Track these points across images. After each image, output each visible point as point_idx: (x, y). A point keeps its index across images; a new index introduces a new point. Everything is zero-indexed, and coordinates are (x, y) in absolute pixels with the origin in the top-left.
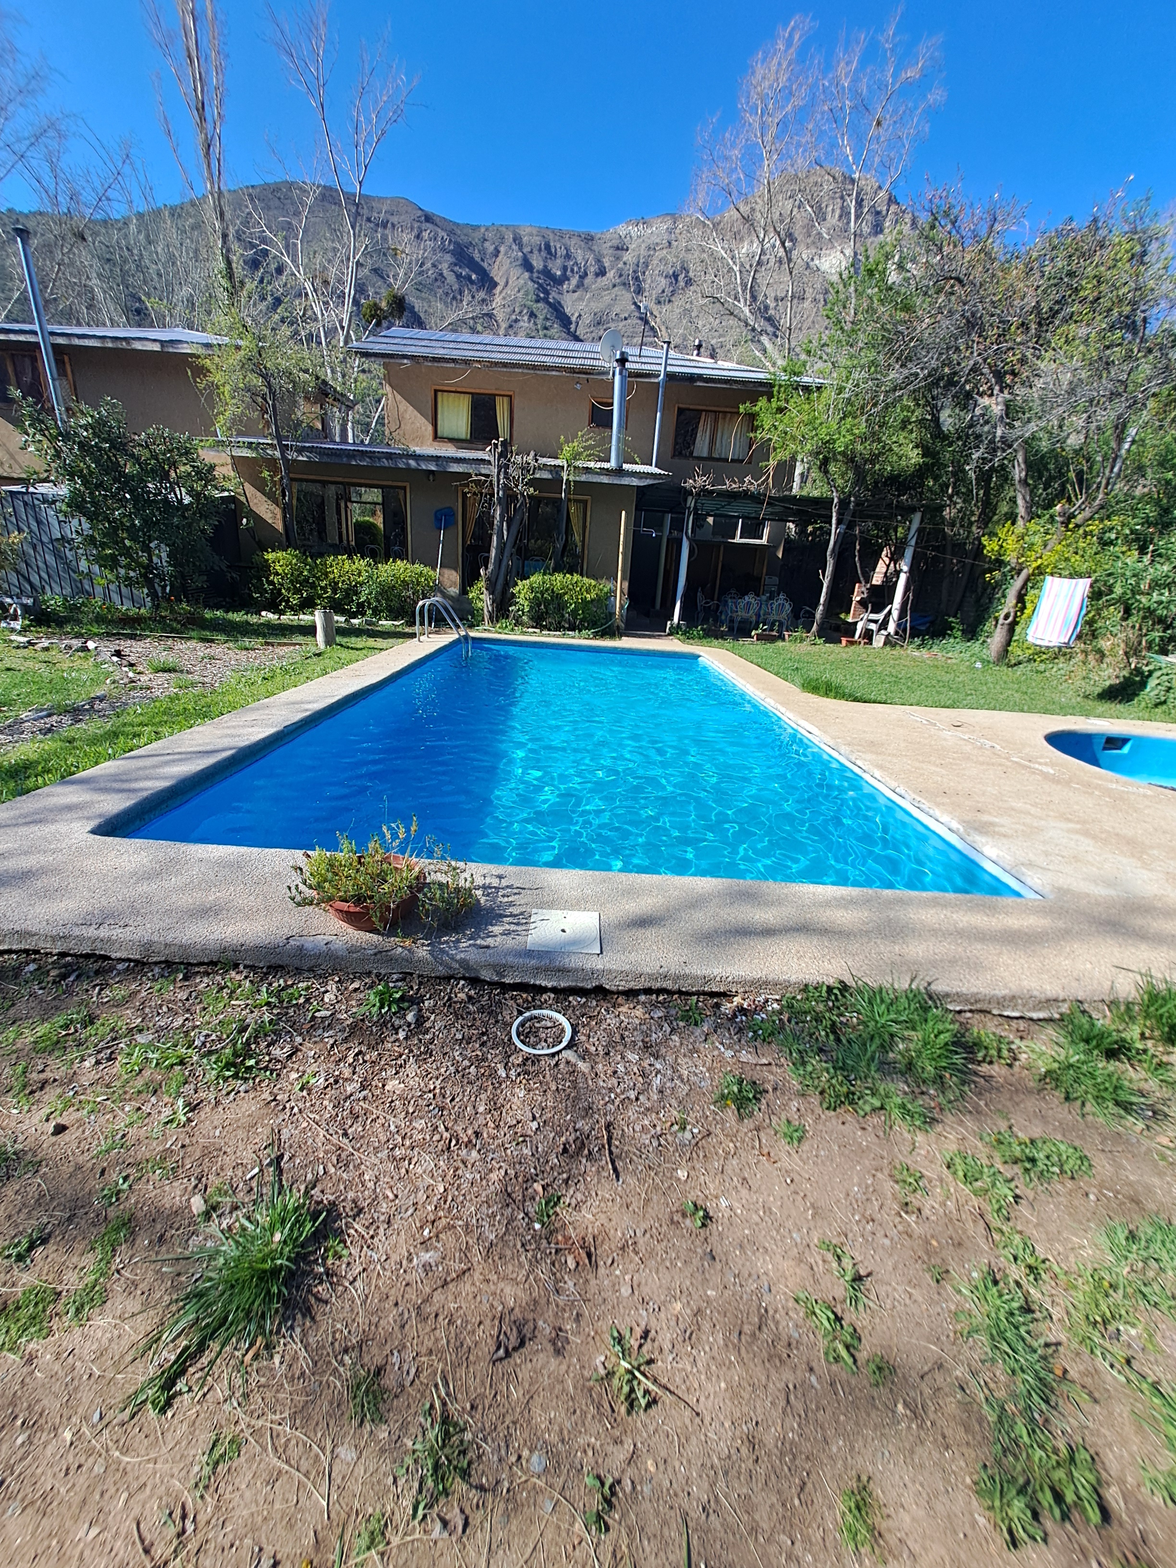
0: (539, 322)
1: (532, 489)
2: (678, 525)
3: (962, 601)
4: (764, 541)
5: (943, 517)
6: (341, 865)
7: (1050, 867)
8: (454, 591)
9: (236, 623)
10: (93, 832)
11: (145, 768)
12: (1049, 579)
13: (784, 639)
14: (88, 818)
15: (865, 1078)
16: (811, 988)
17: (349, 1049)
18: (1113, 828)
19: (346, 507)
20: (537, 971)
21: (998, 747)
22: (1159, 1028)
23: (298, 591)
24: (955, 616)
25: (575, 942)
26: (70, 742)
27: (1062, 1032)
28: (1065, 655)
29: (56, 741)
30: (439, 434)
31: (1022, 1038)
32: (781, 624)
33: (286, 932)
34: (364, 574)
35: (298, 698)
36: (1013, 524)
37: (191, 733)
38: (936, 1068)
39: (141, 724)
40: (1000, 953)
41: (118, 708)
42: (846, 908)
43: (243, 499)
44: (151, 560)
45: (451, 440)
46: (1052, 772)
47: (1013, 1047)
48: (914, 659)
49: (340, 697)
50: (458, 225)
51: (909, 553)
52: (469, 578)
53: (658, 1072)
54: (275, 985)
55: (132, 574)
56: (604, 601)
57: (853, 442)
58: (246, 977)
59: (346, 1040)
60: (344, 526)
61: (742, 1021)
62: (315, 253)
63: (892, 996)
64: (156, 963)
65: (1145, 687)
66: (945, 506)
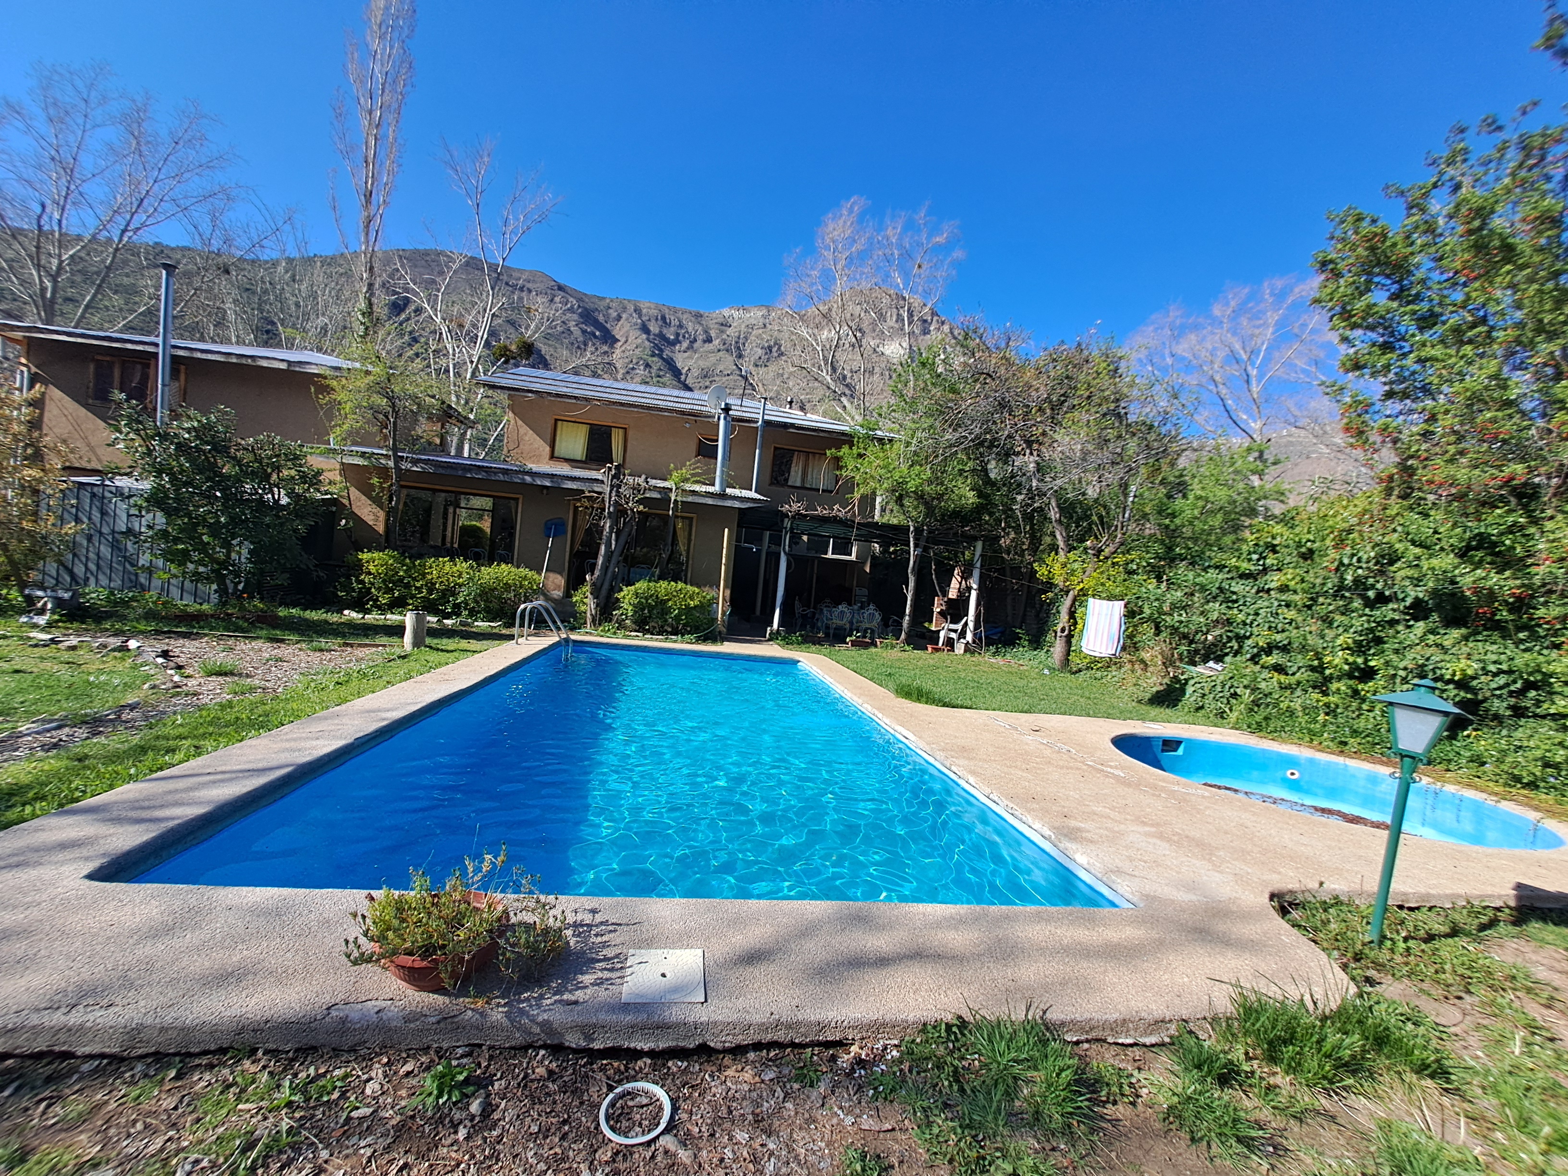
0: (654, 371)
1: (641, 507)
2: (776, 540)
3: (1024, 615)
4: (853, 557)
5: (1000, 546)
6: (410, 908)
7: (1136, 873)
8: (558, 594)
9: (313, 622)
10: (91, 877)
11: (176, 791)
12: (1091, 600)
13: (876, 646)
14: (87, 859)
15: (994, 1136)
16: (929, 1027)
17: (391, 1162)
18: (1183, 830)
19: (455, 513)
20: (633, 1029)
21: (1074, 751)
22: (1259, 1046)
23: (389, 591)
24: (1021, 628)
25: (678, 989)
26: (80, 760)
27: (1175, 1059)
28: (1115, 664)
29: (61, 759)
30: (556, 454)
31: (1139, 1069)
32: (873, 632)
33: (327, 1000)
34: (465, 576)
35: (376, 706)
36: (1057, 554)
37: (241, 748)
38: (1062, 1115)
39: (180, 737)
40: (1105, 971)
41: (154, 718)
42: (956, 929)
43: (345, 501)
44: (228, 556)
45: (567, 460)
46: (1123, 775)
47: (1134, 1080)
48: (991, 666)
49: (424, 704)
50: (586, 295)
51: (976, 573)
52: (574, 582)
53: (772, 1154)
54: (302, 1075)
55: (201, 569)
56: (707, 607)
57: (921, 484)
58: (264, 1067)
59: (388, 1149)
60: (449, 529)
61: (860, 1076)
62: (453, 302)
63: (1010, 1030)
64: (141, 1057)
65: (1185, 694)
66: (1000, 537)
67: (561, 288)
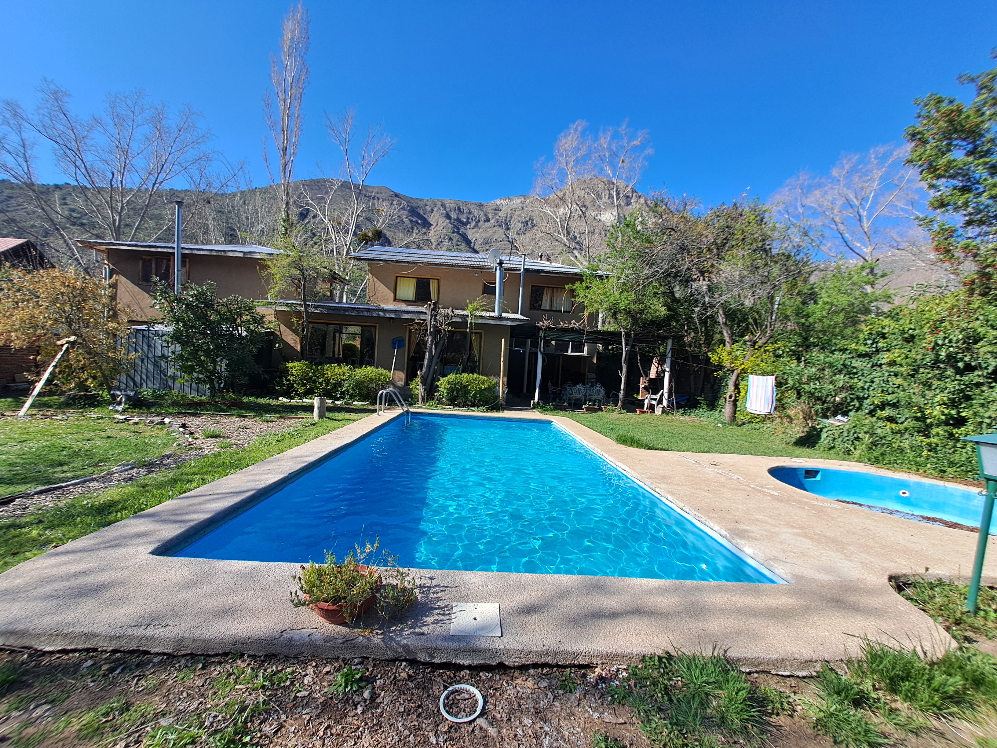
0: (454, 242)
1: (450, 328)
2: (535, 345)
3: (703, 387)
4: (585, 354)
5: (684, 342)
6: (325, 574)
7: (788, 560)
8: (401, 383)
9: (262, 405)
10: (153, 553)
11: (194, 504)
12: (750, 376)
13: (602, 411)
14: (151, 543)
15: (694, 731)
16: (647, 658)
17: (320, 724)
18: (822, 532)
19: (340, 336)
20: (458, 652)
21: (741, 478)
22: (883, 681)
23: (304, 385)
24: (700, 396)
25: (484, 628)
26: (143, 487)
27: (821, 687)
28: (769, 419)
29: (134, 487)
30: (397, 298)
31: (795, 693)
32: (599, 401)
33: (281, 627)
34: (347, 375)
35: (300, 454)
36: (724, 346)
37: (227, 480)
38: (741, 720)
39: (194, 474)
40: (768, 626)
41: (180, 463)
42: (663, 595)
43: (278, 333)
44: (215, 368)
45: (404, 301)
46: (777, 494)
47: (791, 700)
48: (681, 422)
49: (327, 452)
50: (412, 198)
51: (668, 361)
52: (411, 376)
53: (547, 734)
54: (269, 670)
55: (201, 376)
56: (492, 389)
57: (629, 304)
58: (248, 665)
59: (318, 716)
60: (337, 347)
61: (602, 688)
62: (335, 209)
63: (702, 662)
64: (184, 656)
65: (821, 438)
66: (684, 336)
67: (396, 195)
